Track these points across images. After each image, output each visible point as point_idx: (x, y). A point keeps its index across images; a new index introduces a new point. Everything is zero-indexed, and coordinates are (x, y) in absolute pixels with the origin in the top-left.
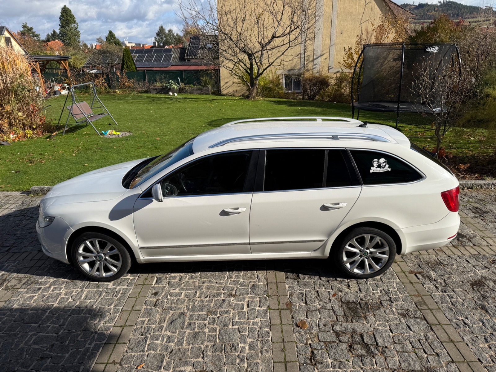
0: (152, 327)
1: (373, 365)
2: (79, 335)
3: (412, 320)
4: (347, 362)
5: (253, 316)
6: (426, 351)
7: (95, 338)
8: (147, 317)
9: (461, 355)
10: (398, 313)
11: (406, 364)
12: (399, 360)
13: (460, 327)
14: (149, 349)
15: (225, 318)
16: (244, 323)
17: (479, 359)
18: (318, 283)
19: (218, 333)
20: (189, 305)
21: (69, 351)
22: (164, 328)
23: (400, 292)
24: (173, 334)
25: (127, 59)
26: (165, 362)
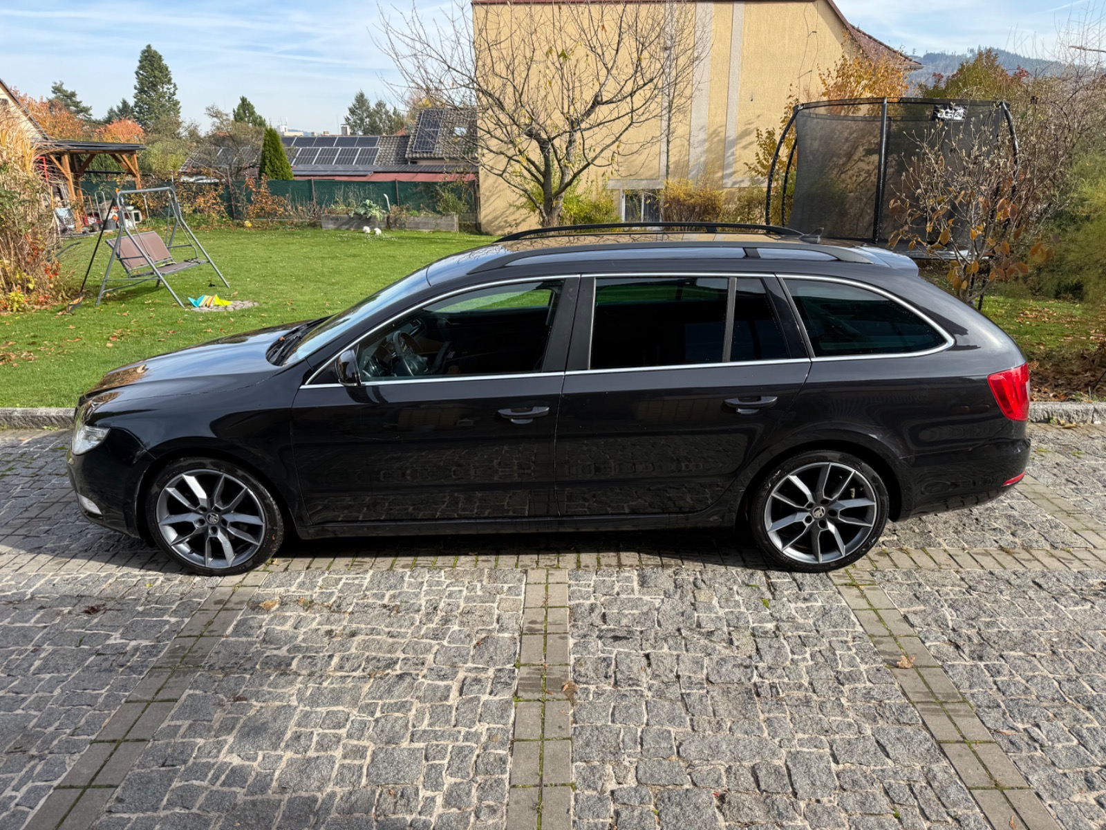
0: (196, 744)
3: (892, 730)
5: (470, 716)
6: (927, 813)
7: (36, 772)
10: (856, 712)
13: (1019, 749)
14: (171, 804)
15: (396, 721)
16: (442, 736)
18: (653, 634)
19: (368, 759)
20: (307, 688)
22: (227, 747)
23: (862, 659)
24: (247, 763)
25: (272, 152)
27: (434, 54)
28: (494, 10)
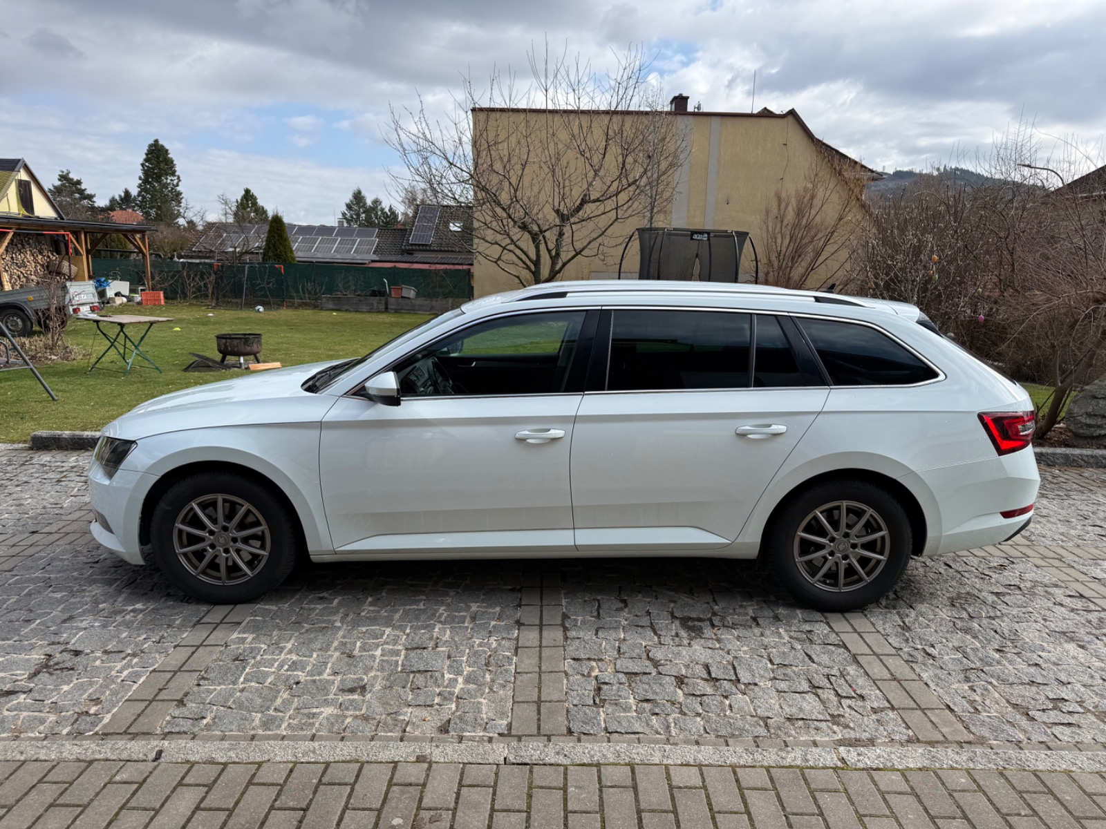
0: (261, 648)
1: (723, 710)
2: (96, 659)
3: (818, 648)
4: (669, 704)
6: (840, 692)
8: (253, 633)
9: (910, 699)
10: (791, 637)
11: (795, 710)
12: (780, 704)
14: (247, 681)
16: (460, 643)
17: (948, 707)
19: (402, 657)
21: (72, 681)
22: (287, 649)
24: (305, 659)
25: (276, 238)
26: (279, 701)
27: (438, 152)
28: (493, 115)
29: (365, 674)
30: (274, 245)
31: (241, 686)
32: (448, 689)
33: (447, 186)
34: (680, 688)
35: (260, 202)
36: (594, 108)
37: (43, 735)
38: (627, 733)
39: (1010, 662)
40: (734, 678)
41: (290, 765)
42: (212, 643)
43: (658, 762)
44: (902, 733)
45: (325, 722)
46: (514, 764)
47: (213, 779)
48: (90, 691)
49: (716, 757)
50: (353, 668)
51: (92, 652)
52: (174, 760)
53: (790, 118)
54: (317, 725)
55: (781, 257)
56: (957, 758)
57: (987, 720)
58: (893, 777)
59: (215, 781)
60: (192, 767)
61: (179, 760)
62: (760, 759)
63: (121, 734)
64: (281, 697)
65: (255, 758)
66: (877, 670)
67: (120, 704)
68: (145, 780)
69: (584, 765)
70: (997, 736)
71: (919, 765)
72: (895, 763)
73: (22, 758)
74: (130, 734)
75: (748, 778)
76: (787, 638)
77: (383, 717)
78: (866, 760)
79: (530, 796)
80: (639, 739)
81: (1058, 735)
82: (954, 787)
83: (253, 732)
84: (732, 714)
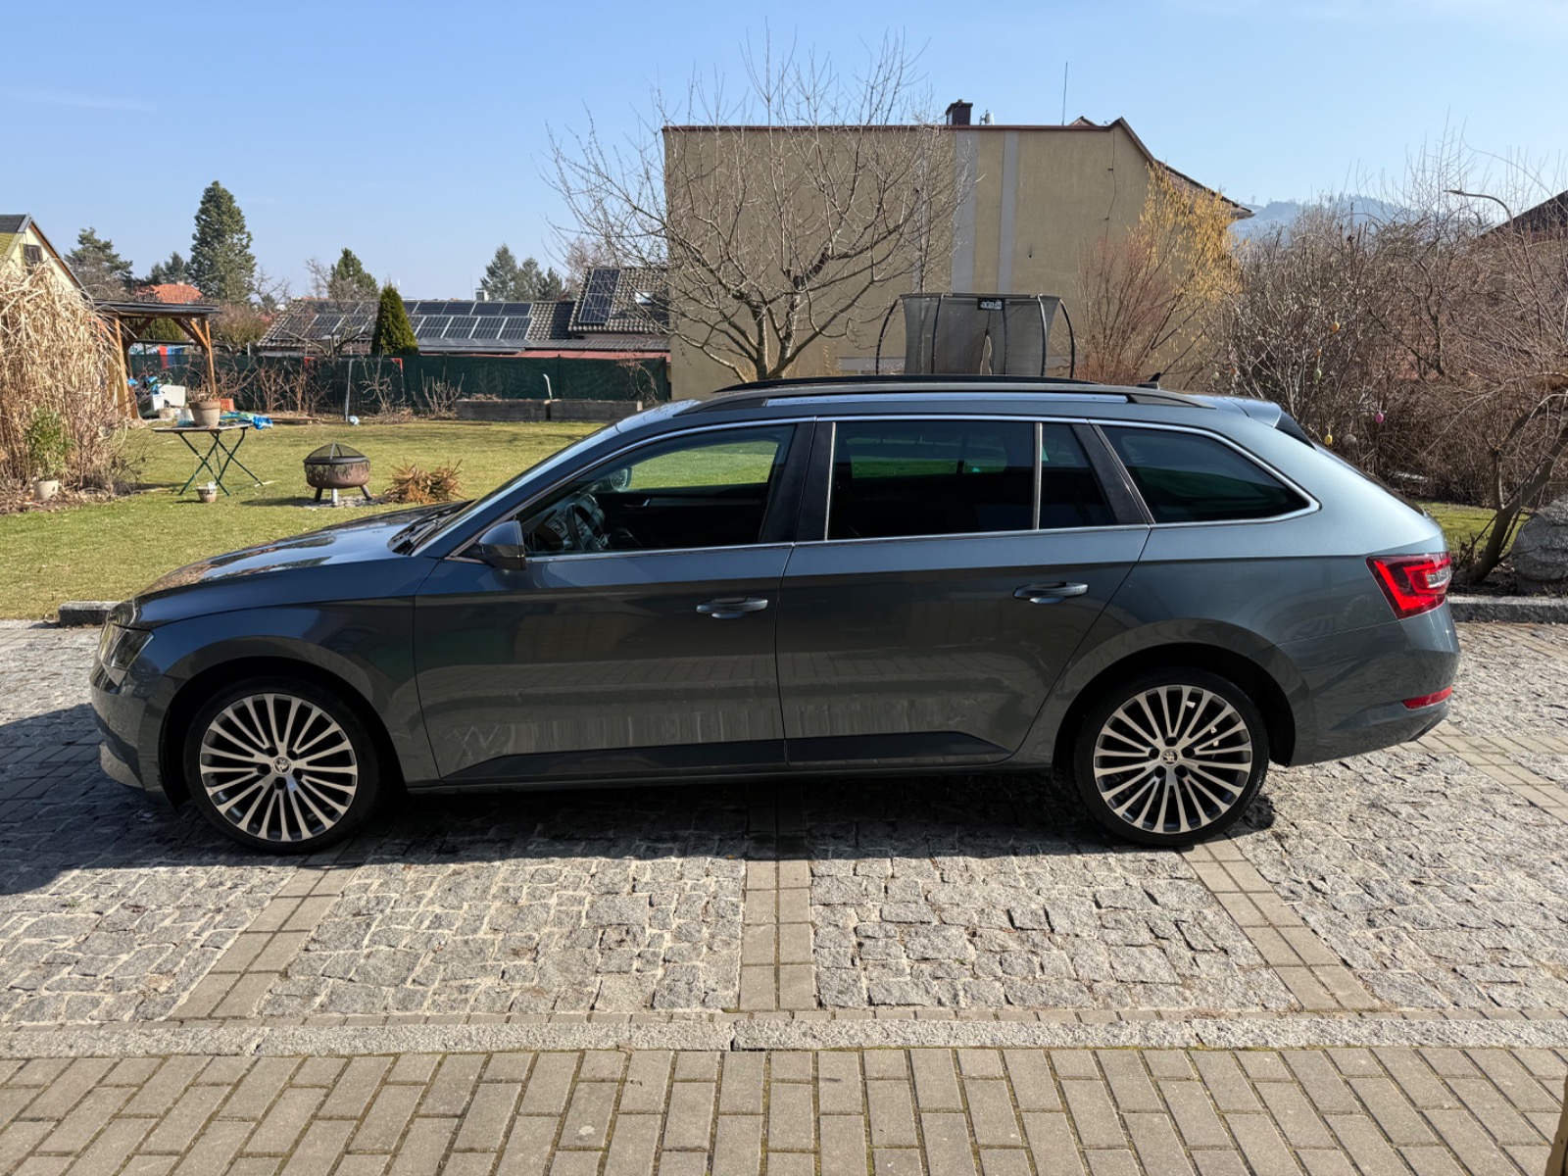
0: (391, 898)
1: (1032, 971)
2: (165, 916)
4: (957, 965)
7: (216, 921)
8: (379, 878)
9: (1291, 952)
11: (1132, 969)
12: (1110, 963)
13: (1299, 897)
14: (373, 942)
16: (667, 886)
17: (1345, 962)
19: (587, 906)
21: (132, 948)
24: (452, 911)
25: (391, 319)
26: (418, 970)
27: (616, 191)
28: (693, 135)
29: (536, 930)
30: (387, 330)
31: (366, 951)
32: (651, 949)
33: (631, 240)
34: (971, 942)
35: (366, 268)
36: (838, 122)
37: (96, 1022)
38: (898, 1005)
39: (1432, 898)
40: (1046, 927)
41: (439, 1058)
42: (321, 893)
43: (942, 1044)
44: (1279, 1000)
45: (483, 998)
46: (744, 1050)
47: (333, 1077)
48: (159, 961)
49: (1023, 1036)
50: (518, 922)
51: (160, 907)
52: (279, 1053)
53: (1117, 131)
54: (472, 1001)
55: (1108, 332)
56: (1356, 1033)
57: (1399, 979)
58: (1268, 1060)
59: (335, 1082)
60: (305, 1060)
61: (286, 1053)
62: (1083, 1038)
63: (202, 1019)
64: (422, 965)
65: (389, 1049)
66: (1245, 914)
67: (201, 977)
68: (240, 1080)
69: (841, 1049)
70: (1412, 1001)
71: (1303, 1043)
72: (1269, 1039)
73: (72, 1054)
74: (216, 1018)
75: (1066, 1063)
76: (1119, 870)
77: (563, 989)
78: (1229, 1036)
79: (767, 1092)
80: (915, 1013)
81: (1497, 999)
82: (1350, 1071)
83: (384, 1014)
84: (1043, 977)
